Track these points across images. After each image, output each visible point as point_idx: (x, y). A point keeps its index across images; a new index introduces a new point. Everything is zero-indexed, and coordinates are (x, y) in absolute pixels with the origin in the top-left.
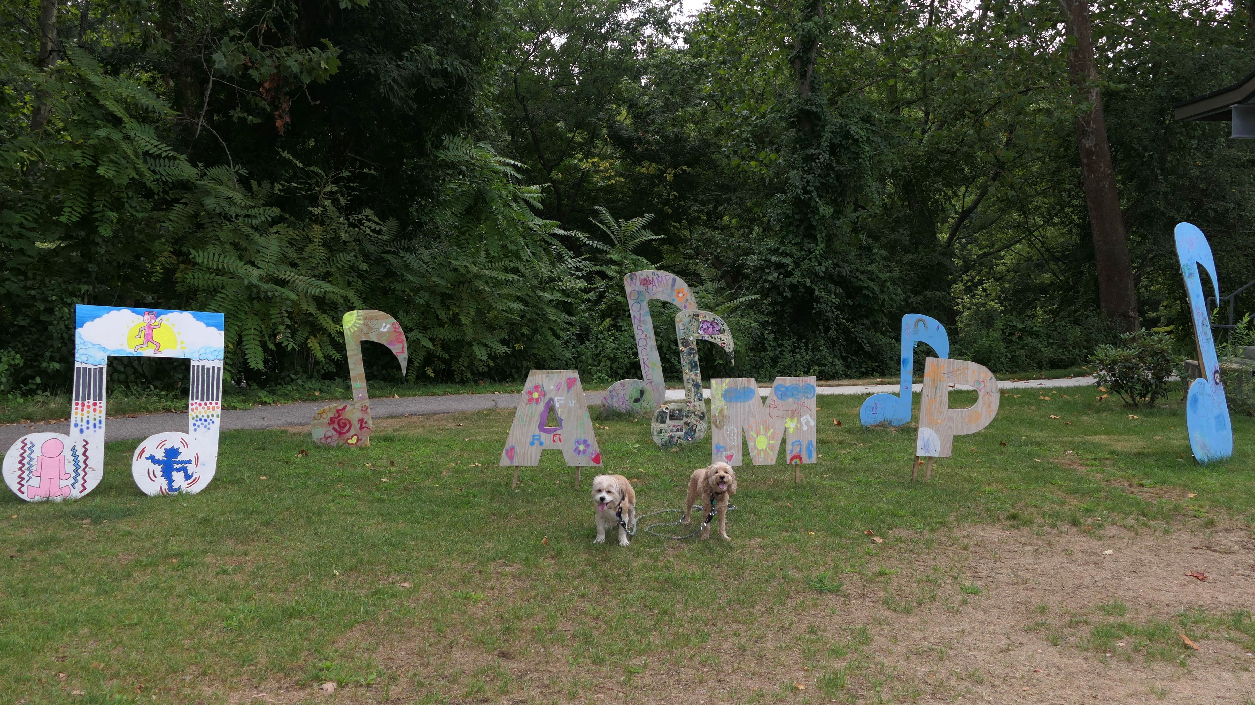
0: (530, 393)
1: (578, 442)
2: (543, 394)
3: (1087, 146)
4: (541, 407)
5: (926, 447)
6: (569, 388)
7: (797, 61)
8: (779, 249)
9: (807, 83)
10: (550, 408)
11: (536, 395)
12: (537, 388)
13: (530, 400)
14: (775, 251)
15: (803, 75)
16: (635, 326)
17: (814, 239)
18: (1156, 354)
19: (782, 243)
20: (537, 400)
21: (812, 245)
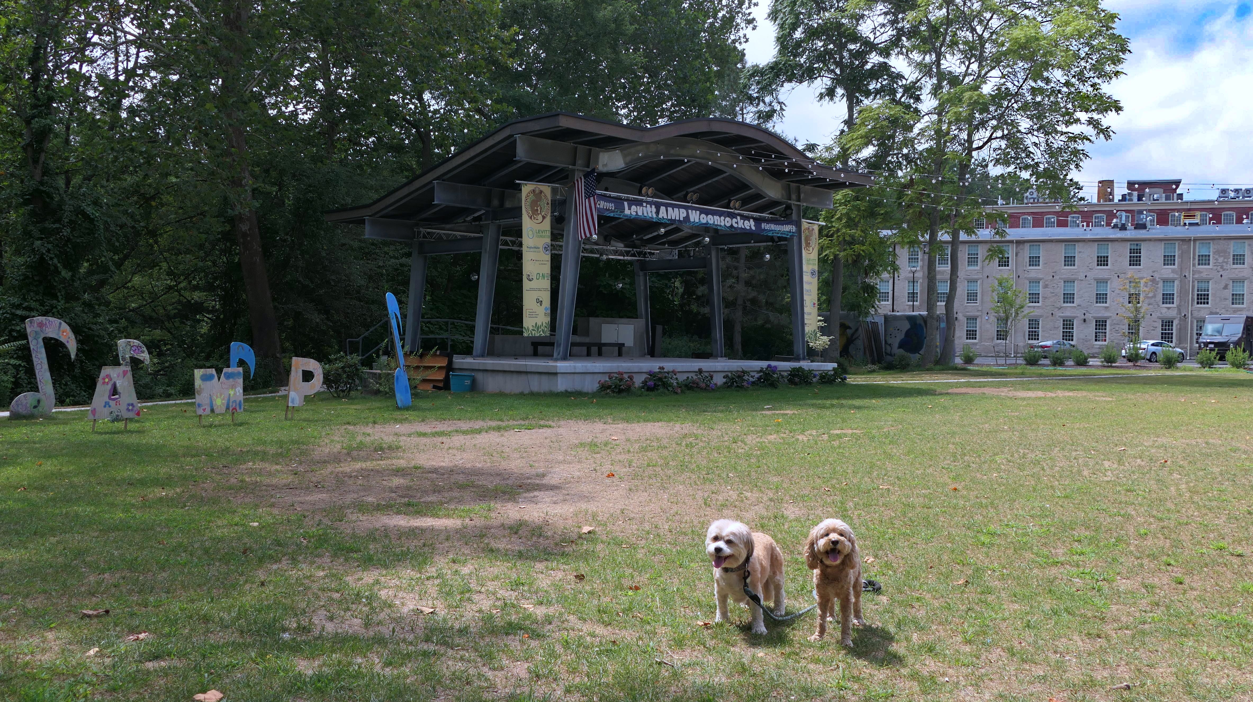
0: (104, 379)
1: (129, 405)
2: (111, 379)
3: (243, 229)
4: (109, 387)
5: (293, 402)
6: (124, 375)
7: (29, 149)
8: (21, 304)
9: (40, 167)
10: (114, 386)
11: (107, 380)
12: (108, 376)
13: (104, 383)
14: (18, 307)
15: (36, 161)
16: (33, 355)
17: (56, 297)
18: (351, 366)
19: (24, 299)
20: (108, 383)
21: (55, 302)
